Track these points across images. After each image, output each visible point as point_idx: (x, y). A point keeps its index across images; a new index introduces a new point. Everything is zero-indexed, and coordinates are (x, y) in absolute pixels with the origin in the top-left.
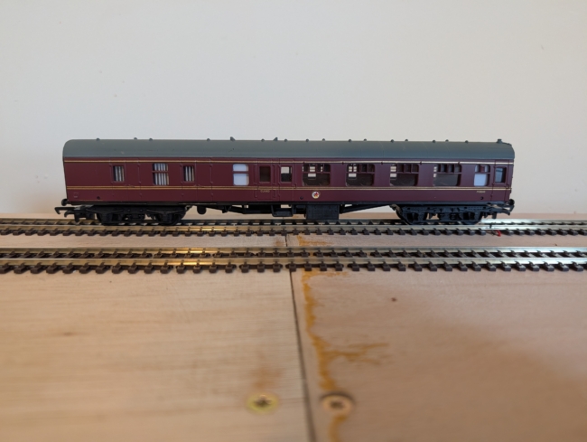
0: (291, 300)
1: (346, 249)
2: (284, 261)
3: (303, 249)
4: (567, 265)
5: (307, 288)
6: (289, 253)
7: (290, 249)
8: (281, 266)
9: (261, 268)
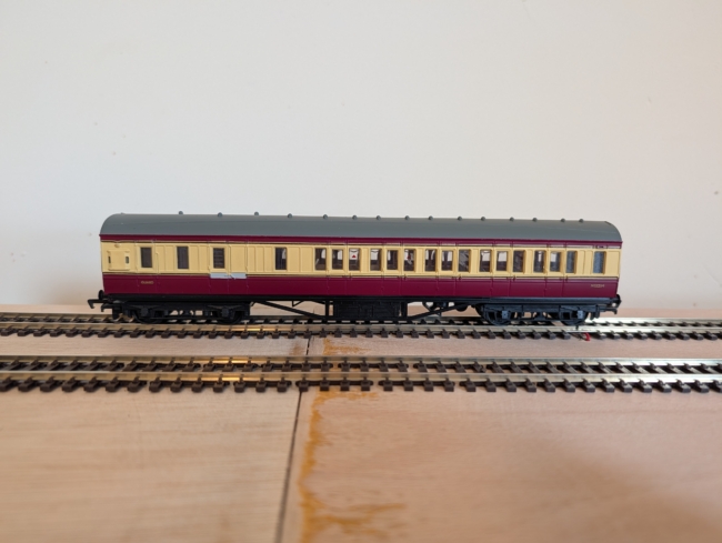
0: (290, 436)
1: (382, 359)
2: (295, 376)
3: (325, 359)
4: (670, 384)
5: (316, 417)
6: (306, 365)
7: (307, 359)
8: (289, 383)
9: (261, 387)
